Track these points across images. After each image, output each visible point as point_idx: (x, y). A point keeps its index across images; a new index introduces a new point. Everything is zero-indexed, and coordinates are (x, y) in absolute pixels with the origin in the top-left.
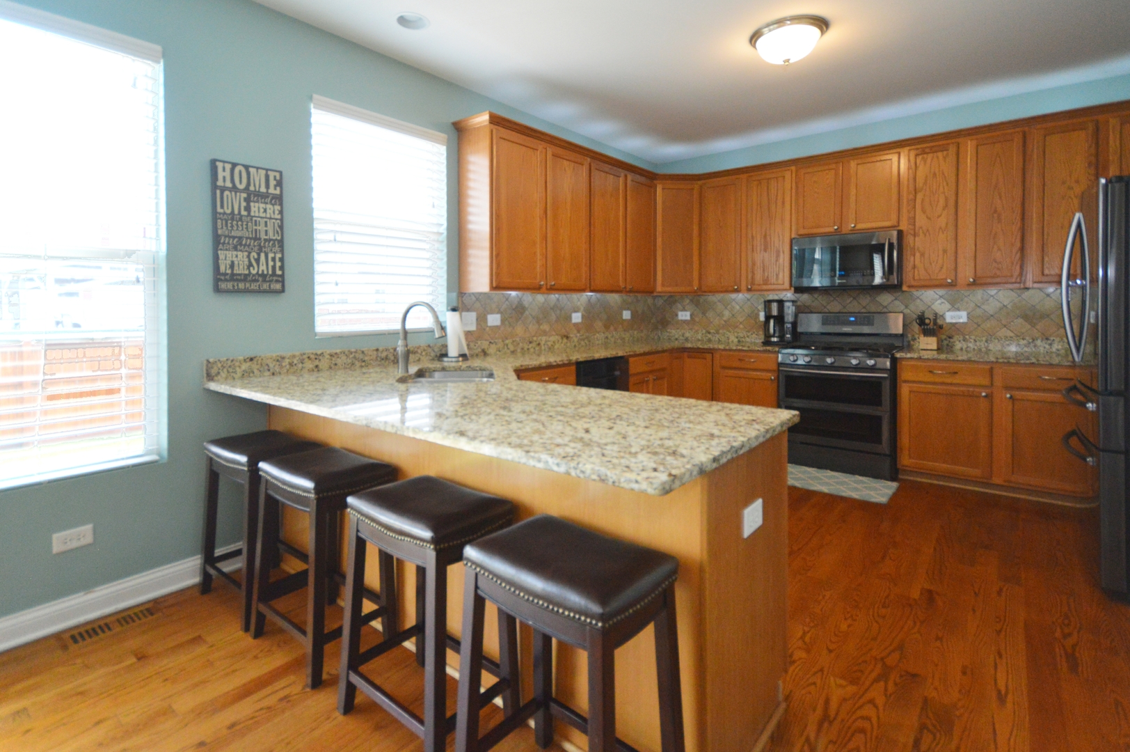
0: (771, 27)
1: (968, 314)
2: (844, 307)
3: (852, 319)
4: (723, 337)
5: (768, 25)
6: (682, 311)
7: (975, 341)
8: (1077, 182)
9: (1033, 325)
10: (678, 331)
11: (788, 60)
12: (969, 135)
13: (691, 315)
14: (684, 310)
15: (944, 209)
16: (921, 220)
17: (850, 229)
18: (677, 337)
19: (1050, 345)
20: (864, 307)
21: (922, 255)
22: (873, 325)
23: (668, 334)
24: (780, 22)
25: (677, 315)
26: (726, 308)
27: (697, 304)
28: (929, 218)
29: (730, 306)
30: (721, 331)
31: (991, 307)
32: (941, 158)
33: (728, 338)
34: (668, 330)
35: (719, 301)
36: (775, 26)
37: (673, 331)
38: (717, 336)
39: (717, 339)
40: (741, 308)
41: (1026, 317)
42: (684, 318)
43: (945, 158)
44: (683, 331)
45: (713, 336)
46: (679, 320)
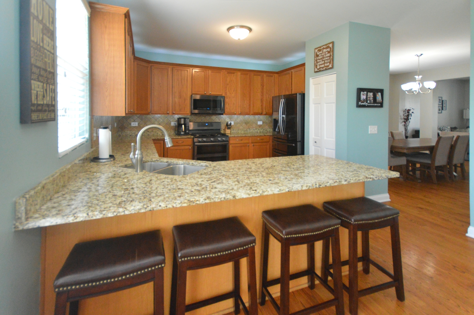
0: (238, 27)
1: (234, 122)
2: (202, 120)
3: (207, 124)
4: (155, 133)
5: (237, 26)
6: (133, 122)
7: (236, 130)
8: (259, 89)
9: (247, 125)
10: (131, 131)
11: (240, 39)
12: (239, 71)
13: (138, 124)
14: (134, 121)
15: (234, 91)
16: (228, 94)
17: (209, 93)
18: (130, 134)
19: (250, 130)
20: (208, 120)
21: (229, 105)
22: (213, 126)
23: (125, 133)
24: (242, 27)
25: (130, 124)
26: (156, 120)
27: (142, 119)
28: (230, 93)
29: (158, 120)
30: (154, 131)
31: (238, 120)
32: (233, 76)
33: (158, 134)
34: (126, 131)
35: (153, 118)
36: (239, 27)
37: (129, 132)
38: (152, 133)
39: (152, 134)
40: (163, 120)
41: (245, 123)
42: (134, 125)
43: (234, 76)
44: (134, 132)
45: (150, 133)
46: (131, 126)
